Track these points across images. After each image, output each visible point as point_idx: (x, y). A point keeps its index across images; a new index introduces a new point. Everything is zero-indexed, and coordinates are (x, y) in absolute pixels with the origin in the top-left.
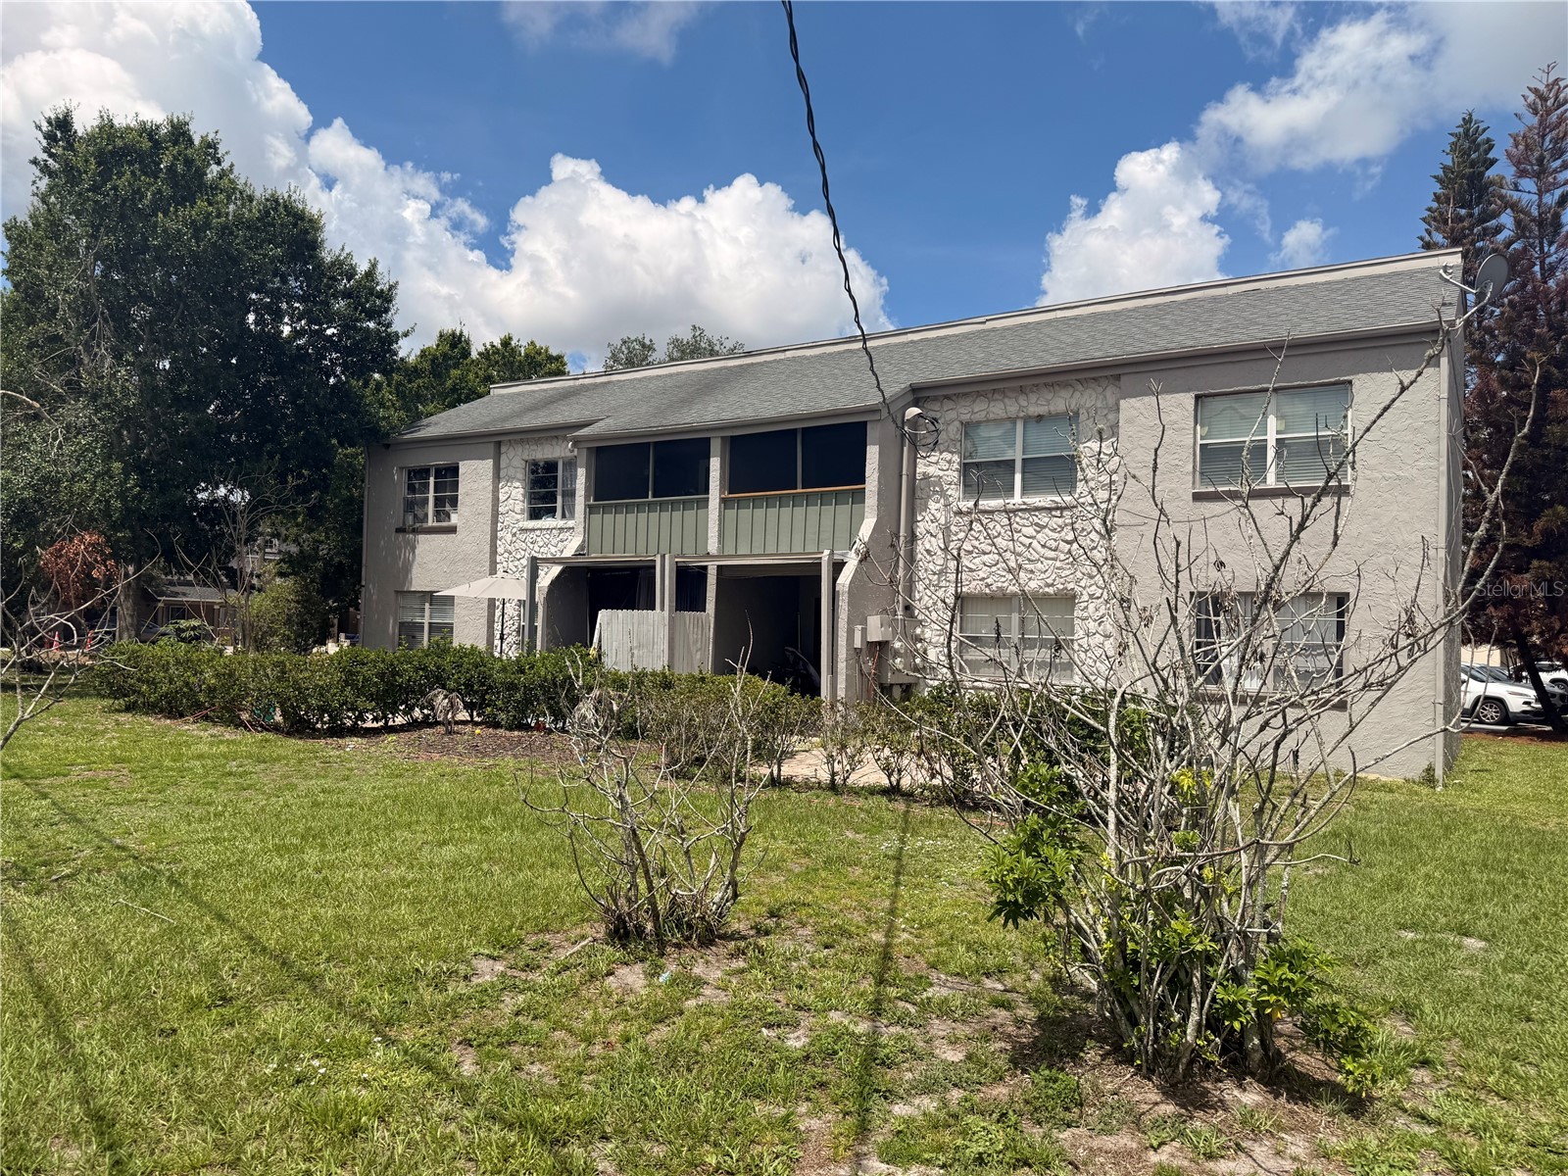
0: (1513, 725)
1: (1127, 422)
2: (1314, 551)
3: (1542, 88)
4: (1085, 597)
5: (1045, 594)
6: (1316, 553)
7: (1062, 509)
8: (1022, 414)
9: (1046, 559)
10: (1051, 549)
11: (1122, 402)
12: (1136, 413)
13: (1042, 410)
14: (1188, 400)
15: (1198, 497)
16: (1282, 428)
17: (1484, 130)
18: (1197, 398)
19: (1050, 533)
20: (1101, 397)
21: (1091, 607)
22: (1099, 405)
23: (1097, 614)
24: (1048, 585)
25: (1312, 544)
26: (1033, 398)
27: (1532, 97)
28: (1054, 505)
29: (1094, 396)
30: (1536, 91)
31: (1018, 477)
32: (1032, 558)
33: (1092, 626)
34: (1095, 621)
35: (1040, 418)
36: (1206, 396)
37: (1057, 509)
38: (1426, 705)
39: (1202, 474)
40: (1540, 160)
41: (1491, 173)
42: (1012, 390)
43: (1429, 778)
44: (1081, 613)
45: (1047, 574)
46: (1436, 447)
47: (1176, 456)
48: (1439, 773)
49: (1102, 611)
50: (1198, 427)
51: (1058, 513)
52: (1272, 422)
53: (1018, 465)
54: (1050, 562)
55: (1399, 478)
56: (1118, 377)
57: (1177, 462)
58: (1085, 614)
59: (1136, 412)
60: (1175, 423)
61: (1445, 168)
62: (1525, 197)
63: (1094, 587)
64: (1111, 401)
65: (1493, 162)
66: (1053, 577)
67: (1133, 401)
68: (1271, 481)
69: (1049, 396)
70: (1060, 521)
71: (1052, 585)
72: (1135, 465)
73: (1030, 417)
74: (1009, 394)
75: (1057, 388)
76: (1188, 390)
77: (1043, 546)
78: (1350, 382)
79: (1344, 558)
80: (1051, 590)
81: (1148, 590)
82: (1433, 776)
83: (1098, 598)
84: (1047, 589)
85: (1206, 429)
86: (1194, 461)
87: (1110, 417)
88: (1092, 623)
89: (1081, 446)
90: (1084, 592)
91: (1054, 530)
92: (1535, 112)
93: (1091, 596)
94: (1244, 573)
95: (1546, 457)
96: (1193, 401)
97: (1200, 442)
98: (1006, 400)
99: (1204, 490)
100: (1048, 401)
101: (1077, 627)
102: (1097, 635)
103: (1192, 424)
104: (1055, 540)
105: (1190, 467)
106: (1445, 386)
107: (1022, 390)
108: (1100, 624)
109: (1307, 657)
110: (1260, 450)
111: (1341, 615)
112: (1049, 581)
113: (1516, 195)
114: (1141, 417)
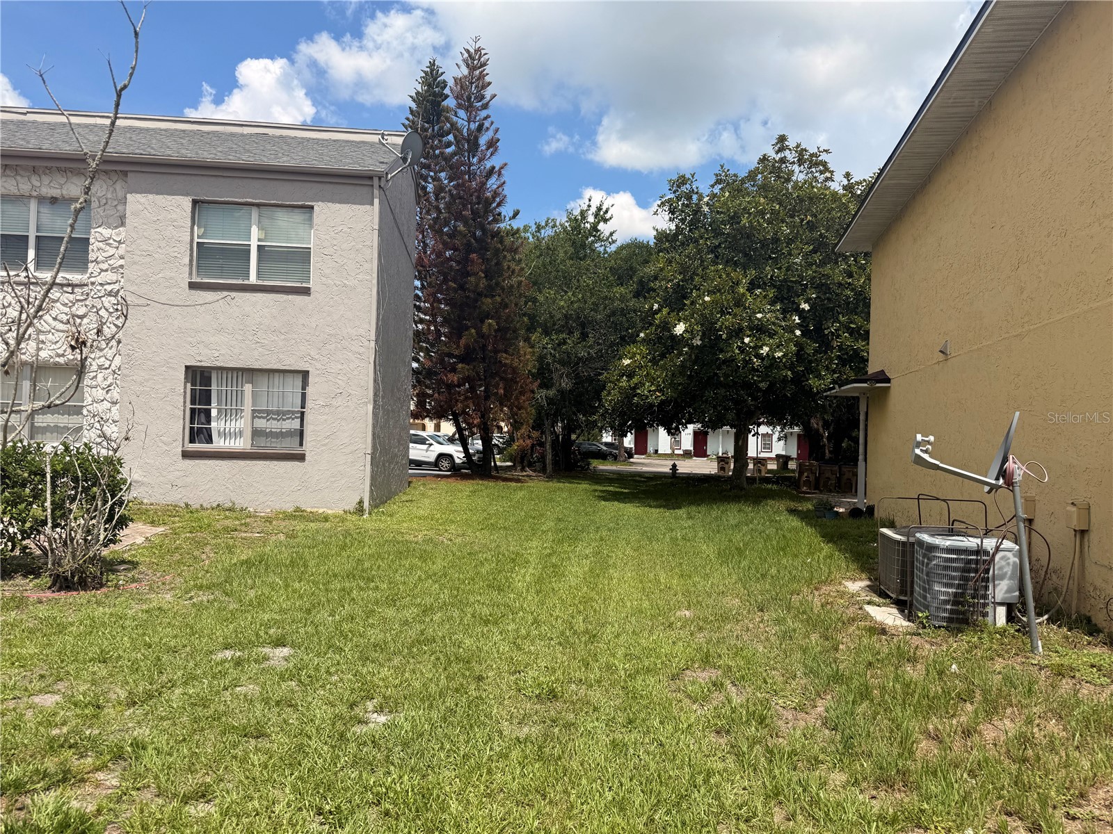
0: (456, 471)
1: (132, 214)
2: (283, 337)
3: (472, 51)
4: (94, 367)
5: (56, 364)
6: (285, 339)
7: (73, 286)
8: (35, 194)
9: (57, 331)
10: (62, 322)
11: (129, 196)
12: (141, 207)
13: (55, 193)
14: (186, 203)
15: (193, 286)
16: (262, 237)
17: (442, 74)
18: (195, 202)
19: (62, 308)
20: (111, 189)
21: (100, 377)
22: (109, 196)
23: (106, 383)
24: (59, 356)
25: (283, 331)
26: (46, 180)
27: (466, 55)
28: (65, 282)
29: (105, 187)
30: (468, 51)
31: (31, 254)
32: (43, 329)
33: (100, 394)
34: (103, 389)
35: (54, 201)
36: (203, 202)
37: (69, 285)
38: (359, 455)
39: (198, 267)
40: (469, 98)
41: (445, 103)
42: (25, 169)
43: (360, 510)
44: (90, 382)
45: (58, 345)
46: (370, 265)
47: (176, 249)
48: (366, 505)
49: (110, 380)
50: (196, 228)
51: (69, 289)
52: (255, 231)
53: (32, 242)
54: (61, 334)
55: (345, 286)
56: (125, 173)
57: (176, 254)
58: (94, 383)
59: (140, 204)
60: (175, 221)
61: (418, 93)
62: (460, 122)
63: (103, 359)
64: (120, 194)
65: (447, 96)
66: (64, 348)
67: (138, 196)
68: (253, 279)
69: (62, 181)
70: (71, 297)
71: (63, 355)
72: (140, 253)
73: (44, 198)
74: (22, 172)
75: (69, 174)
76: (187, 194)
77: (55, 319)
78: (312, 207)
79: (306, 344)
80: (61, 360)
81: (149, 363)
82: (362, 507)
83: (106, 369)
84: (57, 359)
85: (203, 230)
86: (191, 255)
87: (120, 208)
88: (100, 391)
89: (92, 230)
90: (94, 363)
91: (65, 305)
92: (468, 66)
93: (100, 367)
94: (229, 352)
95: (468, 297)
96: (190, 205)
97: (196, 240)
98: (18, 178)
99: (199, 280)
100: (61, 185)
101: (86, 395)
102: (105, 402)
103: (189, 223)
104: (66, 314)
105: (187, 260)
106: (376, 220)
107: (35, 170)
108: (107, 392)
109: (278, 421)
110: (246, 251)
111: (304, 388)
112: (60, 352)
113: (455, 119)
114: (146, 211)
